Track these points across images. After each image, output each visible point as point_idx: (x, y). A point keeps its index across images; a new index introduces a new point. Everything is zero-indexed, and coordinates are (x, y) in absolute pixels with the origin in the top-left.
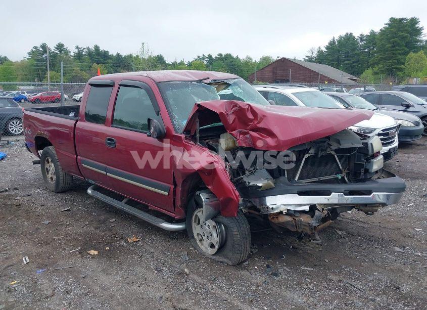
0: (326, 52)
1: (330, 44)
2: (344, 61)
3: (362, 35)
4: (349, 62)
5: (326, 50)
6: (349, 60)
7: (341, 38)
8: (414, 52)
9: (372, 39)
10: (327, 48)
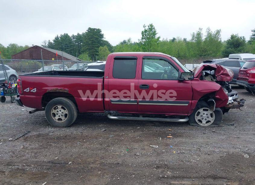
0: (53, 43)
1: (56, 38)
2: (66, 49)
3: (73, 35)
4: (69, 50)
5: (54, 42)
6: (69, 49)
7: (62, 36)
8: (102, 46)
9: (79, 38)
10: (54, 41)
